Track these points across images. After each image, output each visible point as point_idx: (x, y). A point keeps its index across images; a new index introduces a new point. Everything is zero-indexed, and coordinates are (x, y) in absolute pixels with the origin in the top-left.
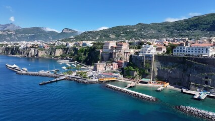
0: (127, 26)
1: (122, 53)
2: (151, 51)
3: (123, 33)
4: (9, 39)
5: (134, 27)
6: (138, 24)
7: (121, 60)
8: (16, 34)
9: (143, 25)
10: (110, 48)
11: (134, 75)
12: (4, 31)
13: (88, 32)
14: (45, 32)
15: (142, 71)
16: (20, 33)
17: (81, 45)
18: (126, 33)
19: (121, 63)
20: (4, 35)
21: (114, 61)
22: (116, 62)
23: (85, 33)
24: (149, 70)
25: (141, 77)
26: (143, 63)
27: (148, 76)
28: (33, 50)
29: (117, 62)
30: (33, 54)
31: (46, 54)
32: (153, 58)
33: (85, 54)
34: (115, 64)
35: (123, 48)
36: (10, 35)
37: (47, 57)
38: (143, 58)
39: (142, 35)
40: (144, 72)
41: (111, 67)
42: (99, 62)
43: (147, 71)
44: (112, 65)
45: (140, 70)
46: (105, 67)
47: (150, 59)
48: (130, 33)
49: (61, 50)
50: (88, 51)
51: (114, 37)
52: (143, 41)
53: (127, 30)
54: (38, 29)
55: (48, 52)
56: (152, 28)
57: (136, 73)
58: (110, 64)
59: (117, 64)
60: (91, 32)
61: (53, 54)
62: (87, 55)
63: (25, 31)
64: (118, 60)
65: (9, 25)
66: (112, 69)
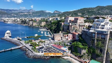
0: (90, 8)
1: (77, 26)
2: (106, 27)
3: (87, 12)
4: (29, 16)
5: (94, 8)
6: (97, 7)
7: (76, 32)
8: (33, 14)
9: (101, 7)
10: (69, 21)
11: (82, 54)
12: (27, 13)
13: (66, 12)
14: (46, 13)
15: (92, 50)
16: (34, 14)
17: (55, 19)
18: (89, 12)
19: (75, 35)
20: (27, 15)
21: (70, 33)
22: (71, 34)
23: (64, 13)
24: (101, 51)
25: (90, 57)
26: (94, 40)
27: (100, 58)
28: (31, 22)
29: (73, 34)
30: (31, 24)
31: (37, 24)
32: (108, 36)
33: (55, 26)
34: (70, 35)
35: (79, 21)
36: (30, 15)
37: (37, 26)
38: (94, 34)
39: (99, 13)
40: (94, 52)
41: (67, 37)
42: (60, 32)
43: (98, 52)
44: (68, 36)
45: (89, 48)
46: (62, 37)
47: (103, 36)
48: (91, 12)
49: (45, 22)
50: (57, 23)
51: (81, 14)
52: (99, 16)
53: (89, 10)
54: (42, 11)
55: (38, 23)
56: (107, 9)
57: (84, 51)
58: (66, 35)
59: (72, 35)
60: (67, 12)
61: (40, 25)
62: (56, 26)
63: (37, 12)
64: (74, 32)
65: (30, 10)
66: (67, 39)
